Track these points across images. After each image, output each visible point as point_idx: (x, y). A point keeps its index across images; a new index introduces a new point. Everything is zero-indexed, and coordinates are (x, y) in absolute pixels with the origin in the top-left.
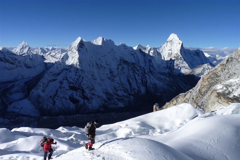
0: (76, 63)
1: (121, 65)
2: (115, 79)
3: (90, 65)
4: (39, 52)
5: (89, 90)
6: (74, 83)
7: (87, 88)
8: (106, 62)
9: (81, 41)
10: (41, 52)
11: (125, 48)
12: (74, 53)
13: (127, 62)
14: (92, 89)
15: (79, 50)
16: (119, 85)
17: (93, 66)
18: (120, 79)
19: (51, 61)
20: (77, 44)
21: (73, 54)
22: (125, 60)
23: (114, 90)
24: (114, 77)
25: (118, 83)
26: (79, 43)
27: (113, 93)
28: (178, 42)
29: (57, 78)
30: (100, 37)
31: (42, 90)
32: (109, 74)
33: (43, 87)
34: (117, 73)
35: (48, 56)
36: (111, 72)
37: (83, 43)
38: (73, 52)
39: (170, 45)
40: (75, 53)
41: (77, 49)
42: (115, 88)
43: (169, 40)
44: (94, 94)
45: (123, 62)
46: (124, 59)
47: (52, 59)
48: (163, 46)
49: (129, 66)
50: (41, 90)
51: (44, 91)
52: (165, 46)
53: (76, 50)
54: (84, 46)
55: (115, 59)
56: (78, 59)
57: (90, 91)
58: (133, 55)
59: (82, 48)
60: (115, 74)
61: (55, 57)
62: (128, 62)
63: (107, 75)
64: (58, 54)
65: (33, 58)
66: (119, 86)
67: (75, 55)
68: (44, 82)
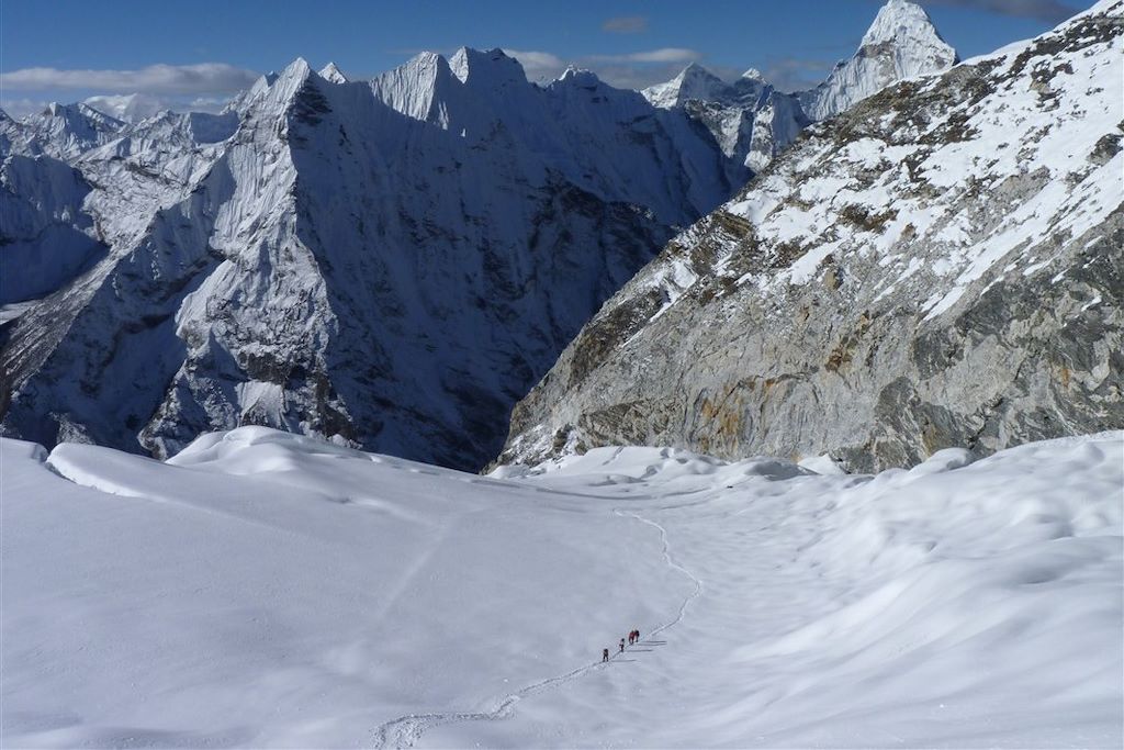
0: (283, 216)
1: (550, 217)
2: (516, 305)
3: (361, 225)
4: (55, 134)
5: (358, 379)
6: (270, 336)
7: (348, 363)
8: (463, 205)
9: (307, 81)
10: (68, 131)
11: (596, 100)
12: (268, 157)
13: (588, 197)
14: (376, 372)
15: (295, 140)
16: (544, 339)
17: (381, 230)
18: (549, 306)
19: (131, 197)
20: (288, 104)
21: (263, 164)
22: (578, 189)
23: (508, 373)
24: (509, 295)
25: (539, 332)
26: (300, 96)
27: (507, 391)
28: (930, 52)
29: (166, 312)
30: (424, 54)
31: (82, 382)
32: (480, 274)
33: (90, 365)
34: (527, 271)
35: (115, 168)
36: (493, 265)
37: (324, 92)
38: (260, 150)
39: (882, 74)
40: (274, 160)
41: (285, 132)
42: (517, 361)
43: (874, 42)
44: (384, 404)
45: (564, 200)
46: (569, 184)
47: (137, 189)
48: (834, 80)
49: (599, 223)
50: (77, 386)
51: (93, 390)
52: (851, 80)
53: (280, 136)
54: (326, 110)
55: (517, 181)
56: (292, 194)
57: (366, 382)
58: (644, 139)
59: (314, 122)
60: (520, 275)
61: (155, 176)
62: (597, 199)
63: (470, 282)
64: (172, 156)
65: (19, 183)
66: (540, 345)
67: (273, 166)
68: (92, 337)
